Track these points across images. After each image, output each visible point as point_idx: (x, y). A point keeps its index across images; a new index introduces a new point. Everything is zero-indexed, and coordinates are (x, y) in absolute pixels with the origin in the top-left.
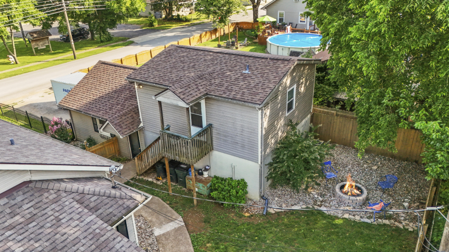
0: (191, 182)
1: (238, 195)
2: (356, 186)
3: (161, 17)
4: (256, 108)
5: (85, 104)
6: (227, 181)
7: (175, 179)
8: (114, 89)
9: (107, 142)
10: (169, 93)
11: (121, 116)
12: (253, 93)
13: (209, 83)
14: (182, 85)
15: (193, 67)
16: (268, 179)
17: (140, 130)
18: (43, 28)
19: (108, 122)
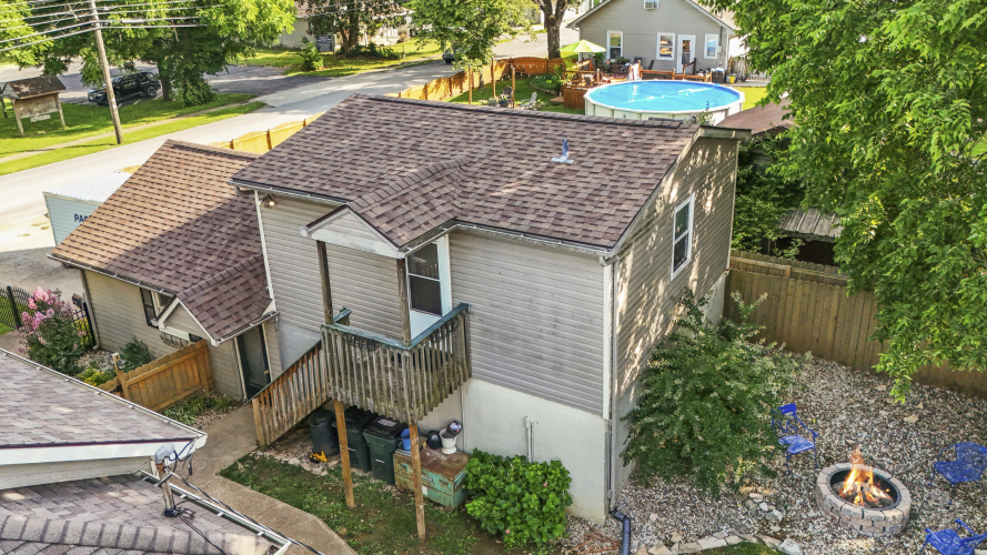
0: (409, 470)
1: (545, 509)
2: (877, 478)
3: (331, 49)
4: (597, 259)
5: (122, 252)
6: (513, 467)
7: (363, 458)
8: (202, 213)
9: (178, 355)
10: (348, 218)
11: (215, 286)
12: (586, 215)
13: (459, 192)
14: (385, 195)
15: (415, 148)
16: (626, 460)
17: (268, 322)
18: (46, 72)
19: (177, 301)
